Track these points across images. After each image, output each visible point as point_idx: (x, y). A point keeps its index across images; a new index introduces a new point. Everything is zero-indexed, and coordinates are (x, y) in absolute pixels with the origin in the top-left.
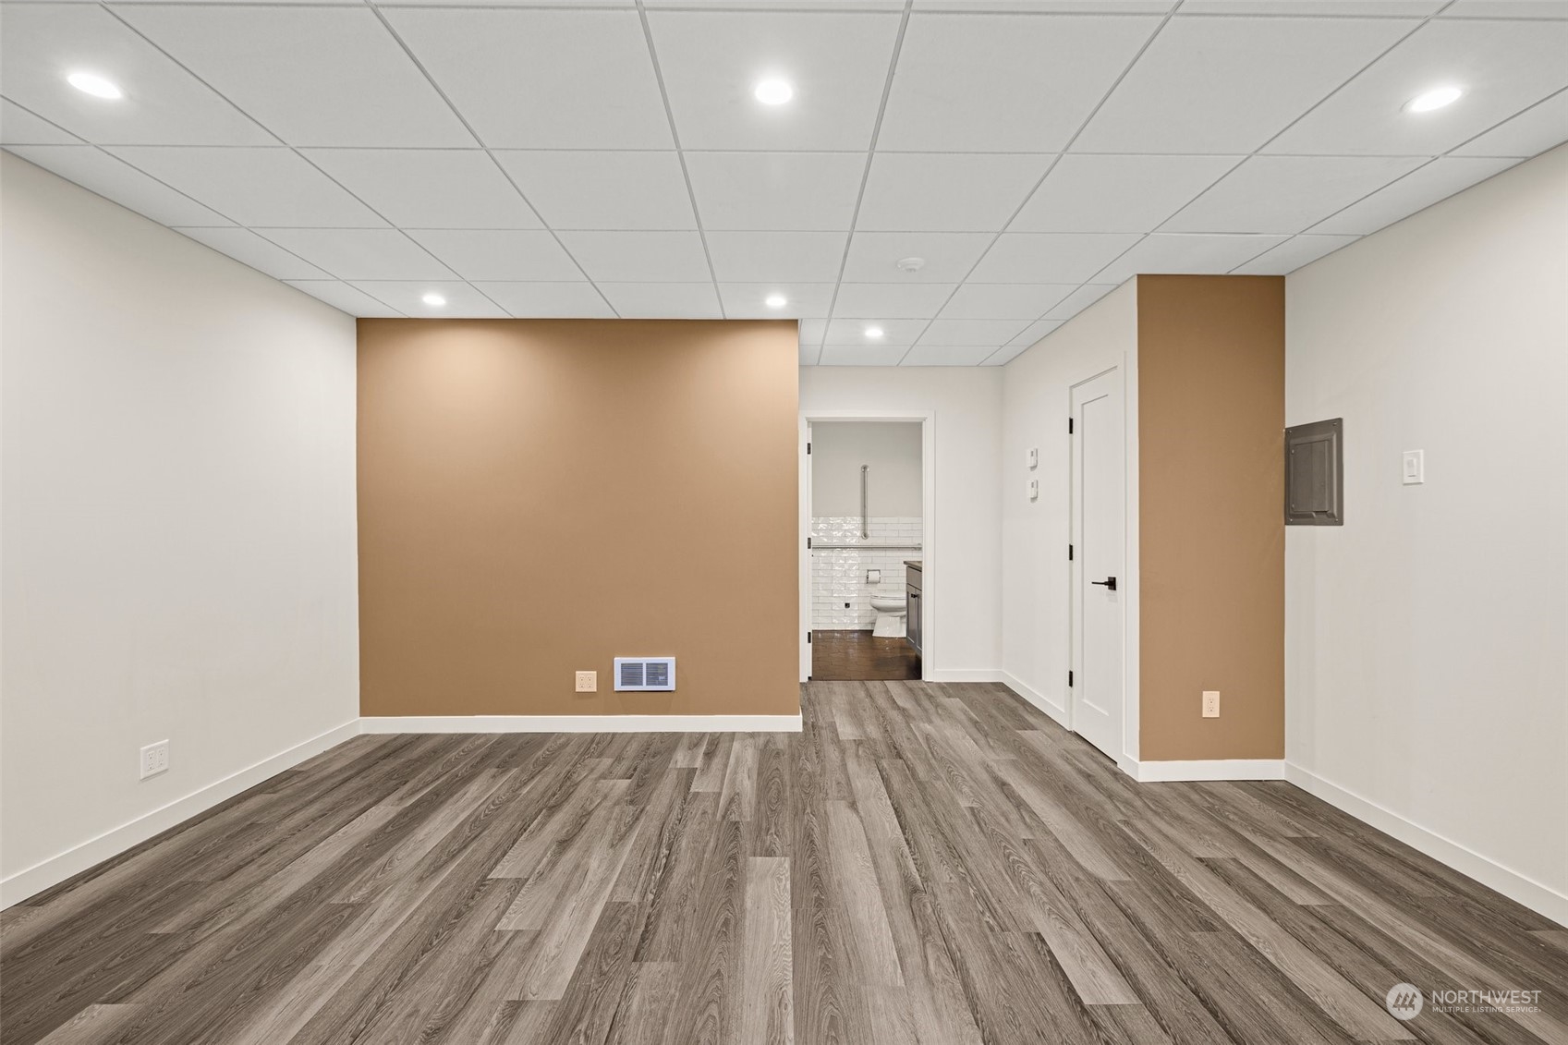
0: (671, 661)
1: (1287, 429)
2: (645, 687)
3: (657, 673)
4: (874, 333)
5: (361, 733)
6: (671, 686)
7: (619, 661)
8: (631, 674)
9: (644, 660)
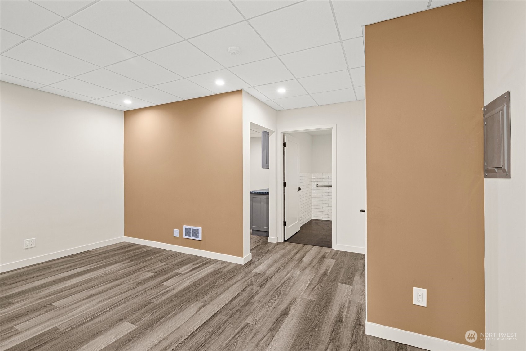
0: (200, 229)
1: (484, 107)
2: (191, 238)
3: (196, 233)
4: (282, 91)
5: (124, 241)
6: (200, 238)
7: (185, 226)
8: (188, 232)
9: (192, 227)
